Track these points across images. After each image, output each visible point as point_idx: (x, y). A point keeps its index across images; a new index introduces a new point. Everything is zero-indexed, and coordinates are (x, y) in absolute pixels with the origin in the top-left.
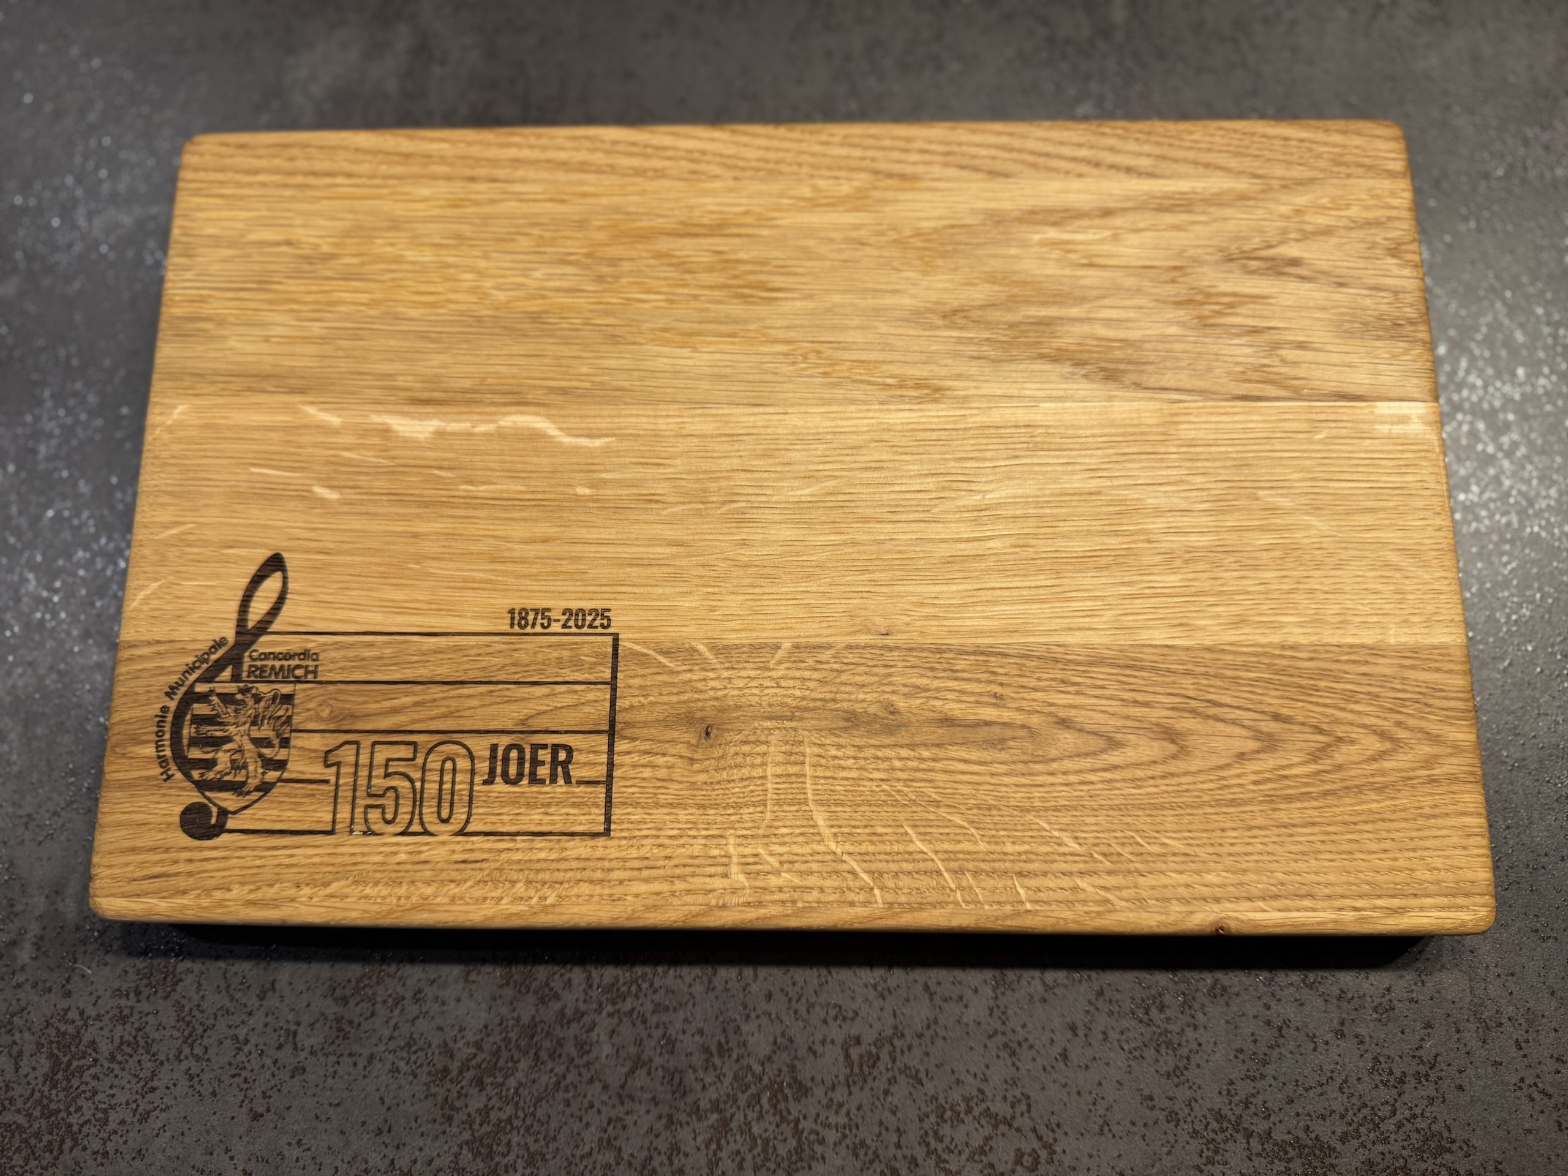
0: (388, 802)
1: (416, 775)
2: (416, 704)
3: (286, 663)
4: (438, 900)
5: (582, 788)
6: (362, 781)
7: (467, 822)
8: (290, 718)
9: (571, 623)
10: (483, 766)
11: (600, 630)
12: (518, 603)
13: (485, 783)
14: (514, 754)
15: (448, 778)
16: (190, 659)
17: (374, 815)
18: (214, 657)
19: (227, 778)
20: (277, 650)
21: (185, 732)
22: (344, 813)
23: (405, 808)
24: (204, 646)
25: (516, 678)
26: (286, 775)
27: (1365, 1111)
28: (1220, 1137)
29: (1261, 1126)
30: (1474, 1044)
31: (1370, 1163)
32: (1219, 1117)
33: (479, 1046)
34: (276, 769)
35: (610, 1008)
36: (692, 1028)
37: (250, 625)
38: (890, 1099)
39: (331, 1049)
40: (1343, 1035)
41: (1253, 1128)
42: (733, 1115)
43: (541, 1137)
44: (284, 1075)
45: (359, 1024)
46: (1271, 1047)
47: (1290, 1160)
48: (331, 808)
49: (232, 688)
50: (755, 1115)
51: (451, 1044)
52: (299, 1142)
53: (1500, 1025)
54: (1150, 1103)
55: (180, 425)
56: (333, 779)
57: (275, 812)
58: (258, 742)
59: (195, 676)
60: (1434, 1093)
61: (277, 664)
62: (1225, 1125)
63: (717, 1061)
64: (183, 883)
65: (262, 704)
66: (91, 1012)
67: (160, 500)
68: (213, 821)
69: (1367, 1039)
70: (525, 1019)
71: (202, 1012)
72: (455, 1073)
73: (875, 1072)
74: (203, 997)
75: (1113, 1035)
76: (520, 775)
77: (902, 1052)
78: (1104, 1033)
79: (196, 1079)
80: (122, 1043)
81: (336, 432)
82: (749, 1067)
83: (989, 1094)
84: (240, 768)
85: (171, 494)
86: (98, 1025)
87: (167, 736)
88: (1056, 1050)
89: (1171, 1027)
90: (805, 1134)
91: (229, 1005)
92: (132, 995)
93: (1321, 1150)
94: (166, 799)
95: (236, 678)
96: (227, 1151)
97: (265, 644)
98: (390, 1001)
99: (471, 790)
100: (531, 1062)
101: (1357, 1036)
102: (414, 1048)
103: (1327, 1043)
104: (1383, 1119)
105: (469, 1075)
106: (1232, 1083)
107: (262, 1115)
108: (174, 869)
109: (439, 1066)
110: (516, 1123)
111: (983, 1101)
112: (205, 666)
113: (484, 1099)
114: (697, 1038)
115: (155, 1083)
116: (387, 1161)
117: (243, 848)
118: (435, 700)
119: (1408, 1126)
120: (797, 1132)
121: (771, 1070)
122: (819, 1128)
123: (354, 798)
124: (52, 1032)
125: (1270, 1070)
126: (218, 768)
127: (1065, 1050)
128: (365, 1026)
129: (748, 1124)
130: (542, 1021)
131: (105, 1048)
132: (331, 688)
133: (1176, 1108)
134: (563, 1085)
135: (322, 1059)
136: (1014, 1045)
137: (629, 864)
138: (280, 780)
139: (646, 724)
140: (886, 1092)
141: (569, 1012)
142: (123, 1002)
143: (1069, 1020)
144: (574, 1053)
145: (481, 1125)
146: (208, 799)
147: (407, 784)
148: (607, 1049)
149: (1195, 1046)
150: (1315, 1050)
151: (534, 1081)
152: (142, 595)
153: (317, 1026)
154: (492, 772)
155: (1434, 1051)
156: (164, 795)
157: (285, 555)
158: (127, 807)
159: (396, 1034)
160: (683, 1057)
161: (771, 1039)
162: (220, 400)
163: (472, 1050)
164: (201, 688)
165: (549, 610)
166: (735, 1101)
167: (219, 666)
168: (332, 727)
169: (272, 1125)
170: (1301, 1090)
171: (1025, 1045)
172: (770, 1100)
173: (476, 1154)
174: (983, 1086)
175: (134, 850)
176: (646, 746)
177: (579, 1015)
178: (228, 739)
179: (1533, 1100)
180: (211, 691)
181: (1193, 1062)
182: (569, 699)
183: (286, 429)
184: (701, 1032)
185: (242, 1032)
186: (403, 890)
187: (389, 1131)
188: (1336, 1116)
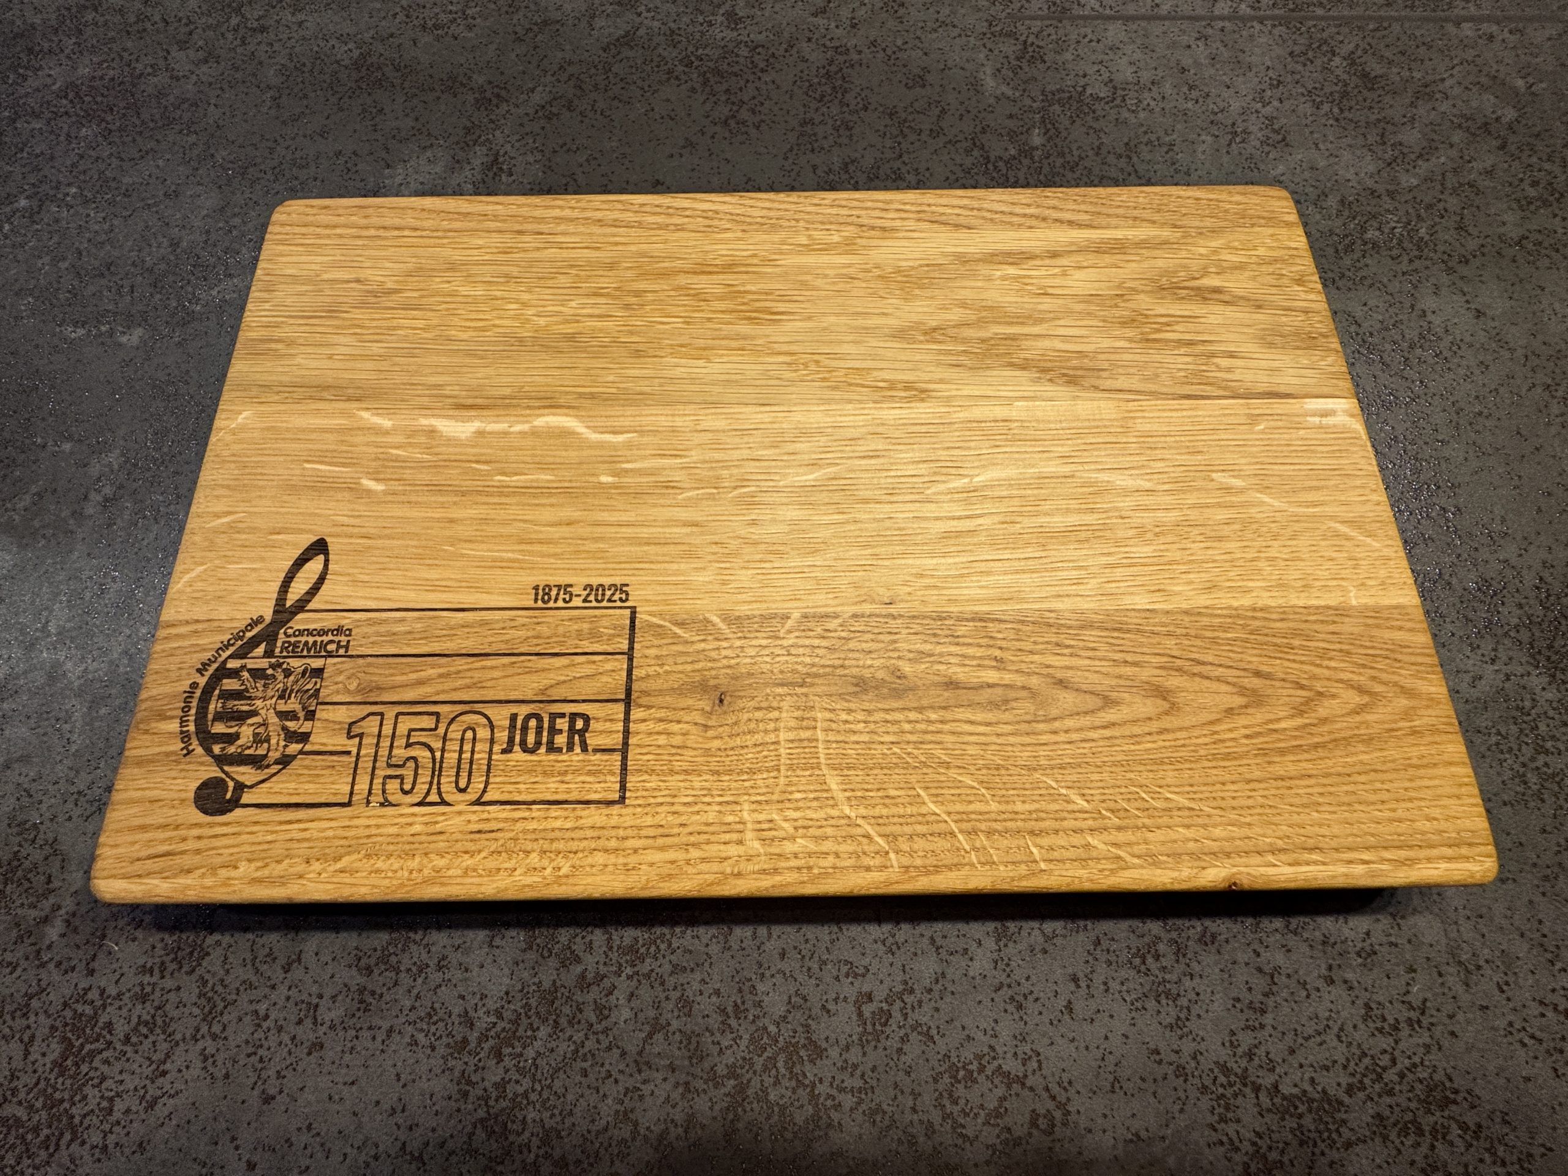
0: (408, 772)
1: (437, 745)
2: (441, 676)
3: (319, 639)
4: (450, 873)
5: (598, 756)
6: (384, 752)
7: (484, 791)
8: (318, 691)
9: (592, 598)
10: (502, 736)
11: (619, 604)
12: (542, 579)
13: (504, 751)
14: (533, 723)
15: (467, 747)
16: (226, 637)
17: (393, 786)
18: (249, 635)
19: (247, 752)
20: (311, 627)
21: (212, 707)
22: (362, 785)
23: (425, 777)
24: (242, 625)
25: (537, 650)
26: (308, 748)
27: (1367, 1061)
28: (1229, 1092)
29: (1268, 1080)
30: (1460, 989)
31: (1378, 1116)
32: (1225, 1069)
33: (499, 1015)
34: (297, 742)
35: (629, 971)
36: (708, 989)
37: (288, 604)
38: (903, 1058)
39: (351, 1023)
40: (1333, 982)
41: (1260, 1081)
42: (749, 1081)
43: (556, 1112)
44: (300, 1053)
45: (381, 996)
46: (1266, 995)
47: (1300, 1116)
48: (350, 779)
49: (264, 663)
50: (772, 1080)
51: (472, 1013)
52: (309, 1127)
53: (1479, 968)
54: (1158, 1058)
55: (242, 428)
56: (354, 751)
57: (292, 785)
58: (284, 715)
59: (228, 653)
60: (1428, 1040)
61: (311, 640)
62: (1233, 1078)
63: (733, 1022)
64: (187, 861)
65: (292, 678)
66: (112, 991)
67: (215, 493)
68: (229, 796)
69: (1356, 984)
70: (547, 985)
71: (225, 987)
72: (473, 1045)
73: (888, 1030)
74: (228, 971)
75: (1114, 986)
76: (538, 744)
77: (913, 1008)
78: (1105, 984)
79: (211, 1060)
80: (139, 1024)
81: (387, 433)
82: (765, 1028)
83: (1000, 1050)
84: (261, 742)
85: (228, 487)
86: (117, 1003)
87: (193, 711)
88: (1061, 1002)
89: (1168, 977)
90: (822, 1100)
91: (254, 979)
92: (156, 971)
93: (1330, 1104)
94: (183, 774)
95: (269, 654)
96: (233, 1139)
97: (300, 621)
98: (414, 969)
99: (490, 759)
100: (549, 1030)
101: (1345, 982)
102: (435, 1018)
103: (1318, 990)
104: (1384, 1069)
105: (486, 1046)
106: (1233, 1033)
107: (273, 1098)
108: (183, 847)
109: (459, 1038)
110: (533, 1097)
111: (994, 1058)
112: (240, 643)
113: (501, 1071)
114: (714, 999)
115: (168, 1066)
116: (399, 1144)
117: (256, 823)
118: (459, 672)
119: (1410, 1076)
120: (814, 1097)
121: (786, 1033)
122: (834, 1092)
123: (374, 768)
124: (68, 1013)
125: (1268, 1019)
126: (239, 742)
127: (1070, 1002)
128: (387, 998)
129: (764, 1091)
130: (563, 986)
131: (121, 1028)
132: (361, 661)
133: (1183, 1061)
134: (581, 1052)
135: (341, 1033)
136: (1020, 998)
137: (644, 833)
138: (301, 752)
139: (661, 692)
140: (900, 1051)
141: (590, 976)
142: (147, 979)
143: (1070, 971)
144: (593, 1019)
145: (496, 1101)
146: (226, 773)
147: (428, 754)
148: (626, 1013)
149: (1193, 997)
150: (1308, 996)
151: (552, 1050)
152: (186, 578)
153: (340, 998)
154: (511, 741)
155: (1421, 996)
156: (182, 770)
157: (328, 540)
158: (142, 783)
159: (417, 1004)
160: (700, 1020)
161: (786, 998)
162: (282, 407)
163: (493, 1019)
164: (232, 664)
165: (571, 586)
166: (752, 1065)
167: (254, 643)
168: (358, 699)
169: (283, 1108)
170: (1300, 1040)
171: (1031, 998)
172: (786, 1062)
173: (491, 1133)
174: (993, 1042)
175: (143, 828)
176: (661, 714)
177: (600, 978)
178: (254, 713)
179: (1524, 1045)
180: (243, 667)
181: (1194, 1012)
182: (588, 670)
183: (340, 430)
184: (717, 992)
185: (262, 1008)
186: (414, 864)
187: (403, 1111)
188: (1338, 1067)
